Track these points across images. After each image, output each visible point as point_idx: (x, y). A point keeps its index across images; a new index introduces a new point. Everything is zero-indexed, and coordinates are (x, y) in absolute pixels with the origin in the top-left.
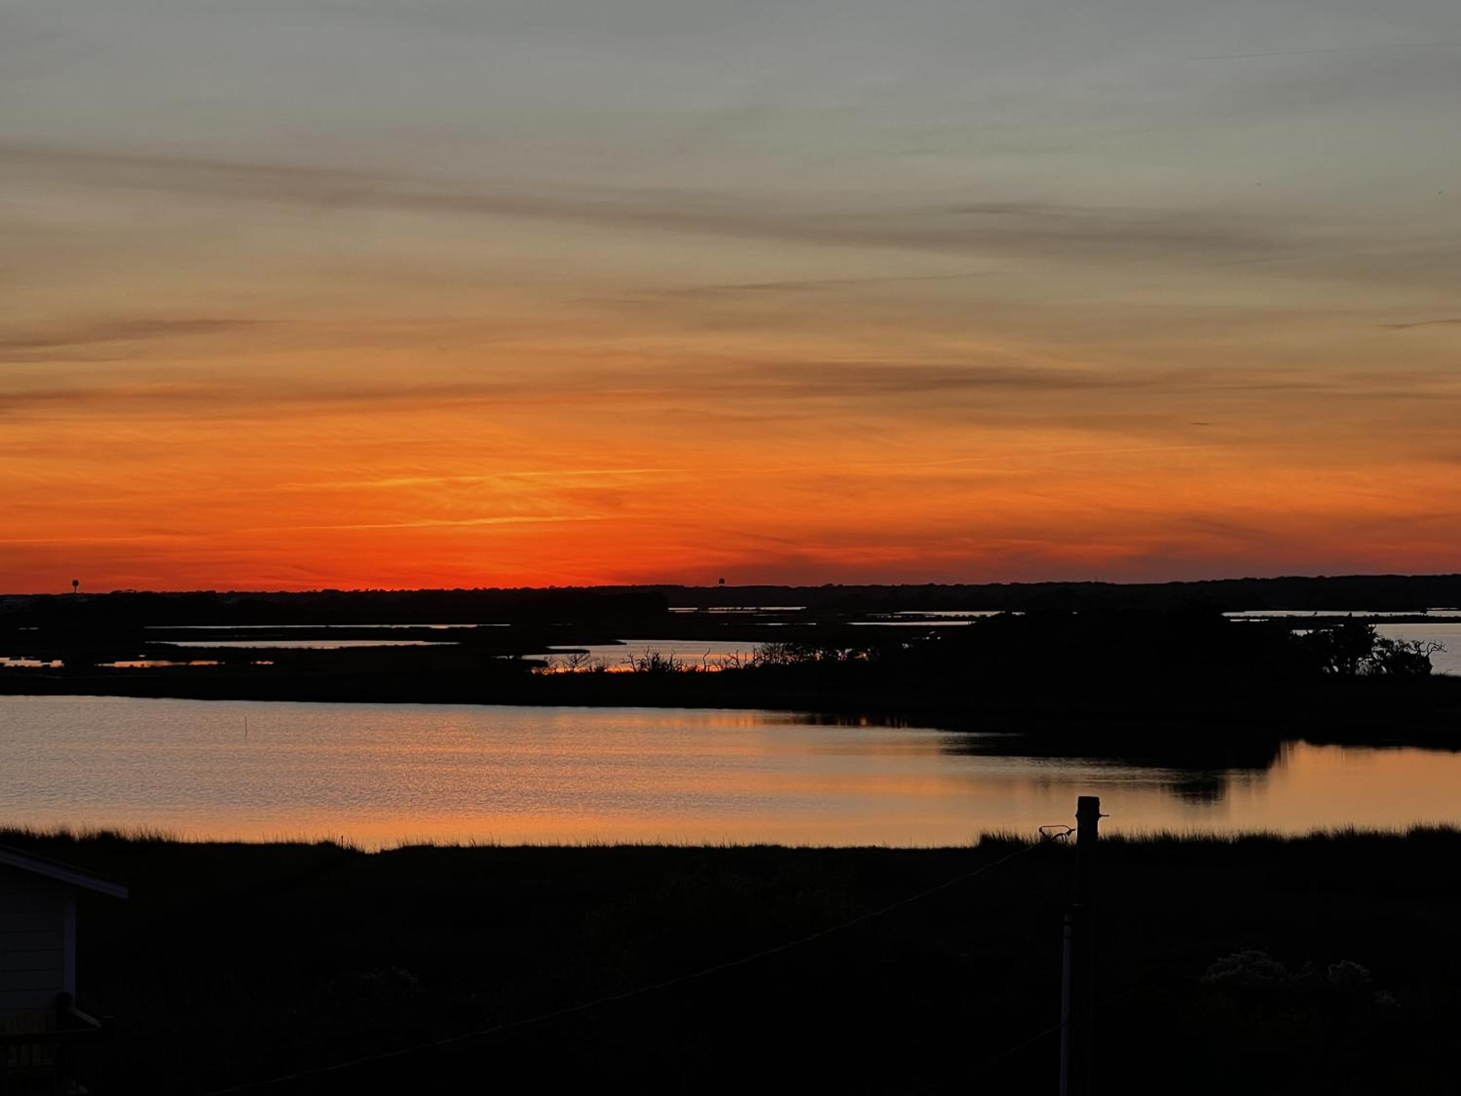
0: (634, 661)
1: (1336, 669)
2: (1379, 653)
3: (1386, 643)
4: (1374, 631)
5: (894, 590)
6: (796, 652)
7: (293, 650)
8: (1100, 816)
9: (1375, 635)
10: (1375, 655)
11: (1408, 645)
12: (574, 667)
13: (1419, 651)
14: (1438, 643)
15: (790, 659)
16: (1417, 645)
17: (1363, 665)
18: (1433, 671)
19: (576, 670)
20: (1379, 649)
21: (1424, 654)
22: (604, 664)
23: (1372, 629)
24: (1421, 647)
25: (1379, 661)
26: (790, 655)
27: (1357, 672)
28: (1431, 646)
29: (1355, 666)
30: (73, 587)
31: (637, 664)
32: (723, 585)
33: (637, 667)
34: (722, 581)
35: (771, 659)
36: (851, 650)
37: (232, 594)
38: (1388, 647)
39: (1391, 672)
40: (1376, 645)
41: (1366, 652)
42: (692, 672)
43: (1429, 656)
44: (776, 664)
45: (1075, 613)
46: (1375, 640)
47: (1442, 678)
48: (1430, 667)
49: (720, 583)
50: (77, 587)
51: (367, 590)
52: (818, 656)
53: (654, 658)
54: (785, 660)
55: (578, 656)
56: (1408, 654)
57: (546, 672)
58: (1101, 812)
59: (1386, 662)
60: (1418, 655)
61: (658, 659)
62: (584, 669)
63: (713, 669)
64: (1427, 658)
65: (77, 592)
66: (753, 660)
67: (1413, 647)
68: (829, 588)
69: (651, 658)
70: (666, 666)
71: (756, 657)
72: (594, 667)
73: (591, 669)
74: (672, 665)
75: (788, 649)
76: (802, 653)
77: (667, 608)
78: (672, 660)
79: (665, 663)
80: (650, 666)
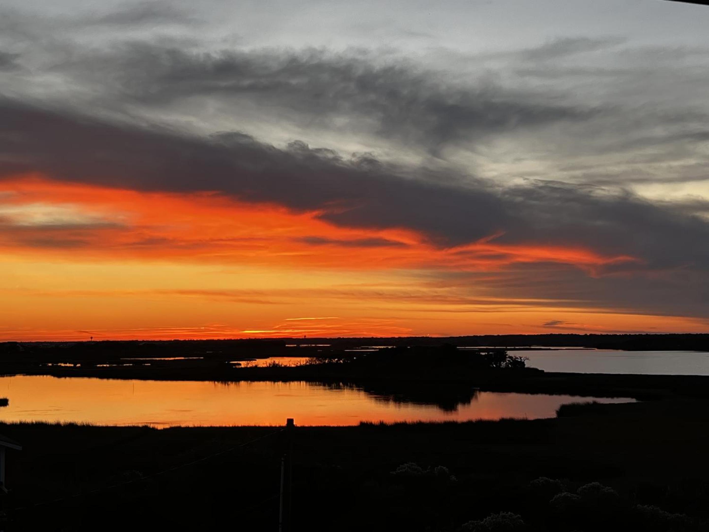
1: (494, 366)
2: (509, 361)
3: (510, 357)
4: (507, 353)
6: (320, 360)
9: (507, 355)
10: (507, 361)
11: (517, 358)
12: (247, 365)
13: (521, 360)
14: (527, 357)
15: (317, 362)
16: (521, 358)
17: (503, 364)
18: (526, 366)
19: (248, 366)
20: (508, 359)
21: (523, 361)
23: (506, 352)
24: (522, 359)
25: (508, 363)
26: (318, 361)
27: (501, 367)
28: (525, 358)
29: (500, 365)
33: (268, 365)
34: (305, 336)
35: (312, 362)
37: (143, 341)
38: (511, 358)
39: (512, 366)
40: (507, 358)
41: (504, 360)
42: (285, 367)
43: (525, 362)
44: (313, 364)
45: (409, 347)
46: (507, 356)
47: (528, 369)
48: (525, 365)
52: (327, 361)
53: (274, 362)
54: (316, 363)
56: (518, 361)
57: (240, 367)
59: (511, 363)
60: (521, 361)
61: (275, 363)
62: (251, 366)
63: (293, 366)
64: (524, 362)
67: (519, 358)
68: (339, 339)
69: (273, 362)
70: (277, 365)
71: (307, 362)
72: (254, 365)
73: (253, 366)
74: (279, 365)
75: (316, 359)
76: (322, 360)
77: (285, 346)
78: (279, 363)
79: (277, 364)
80: (272, 365)
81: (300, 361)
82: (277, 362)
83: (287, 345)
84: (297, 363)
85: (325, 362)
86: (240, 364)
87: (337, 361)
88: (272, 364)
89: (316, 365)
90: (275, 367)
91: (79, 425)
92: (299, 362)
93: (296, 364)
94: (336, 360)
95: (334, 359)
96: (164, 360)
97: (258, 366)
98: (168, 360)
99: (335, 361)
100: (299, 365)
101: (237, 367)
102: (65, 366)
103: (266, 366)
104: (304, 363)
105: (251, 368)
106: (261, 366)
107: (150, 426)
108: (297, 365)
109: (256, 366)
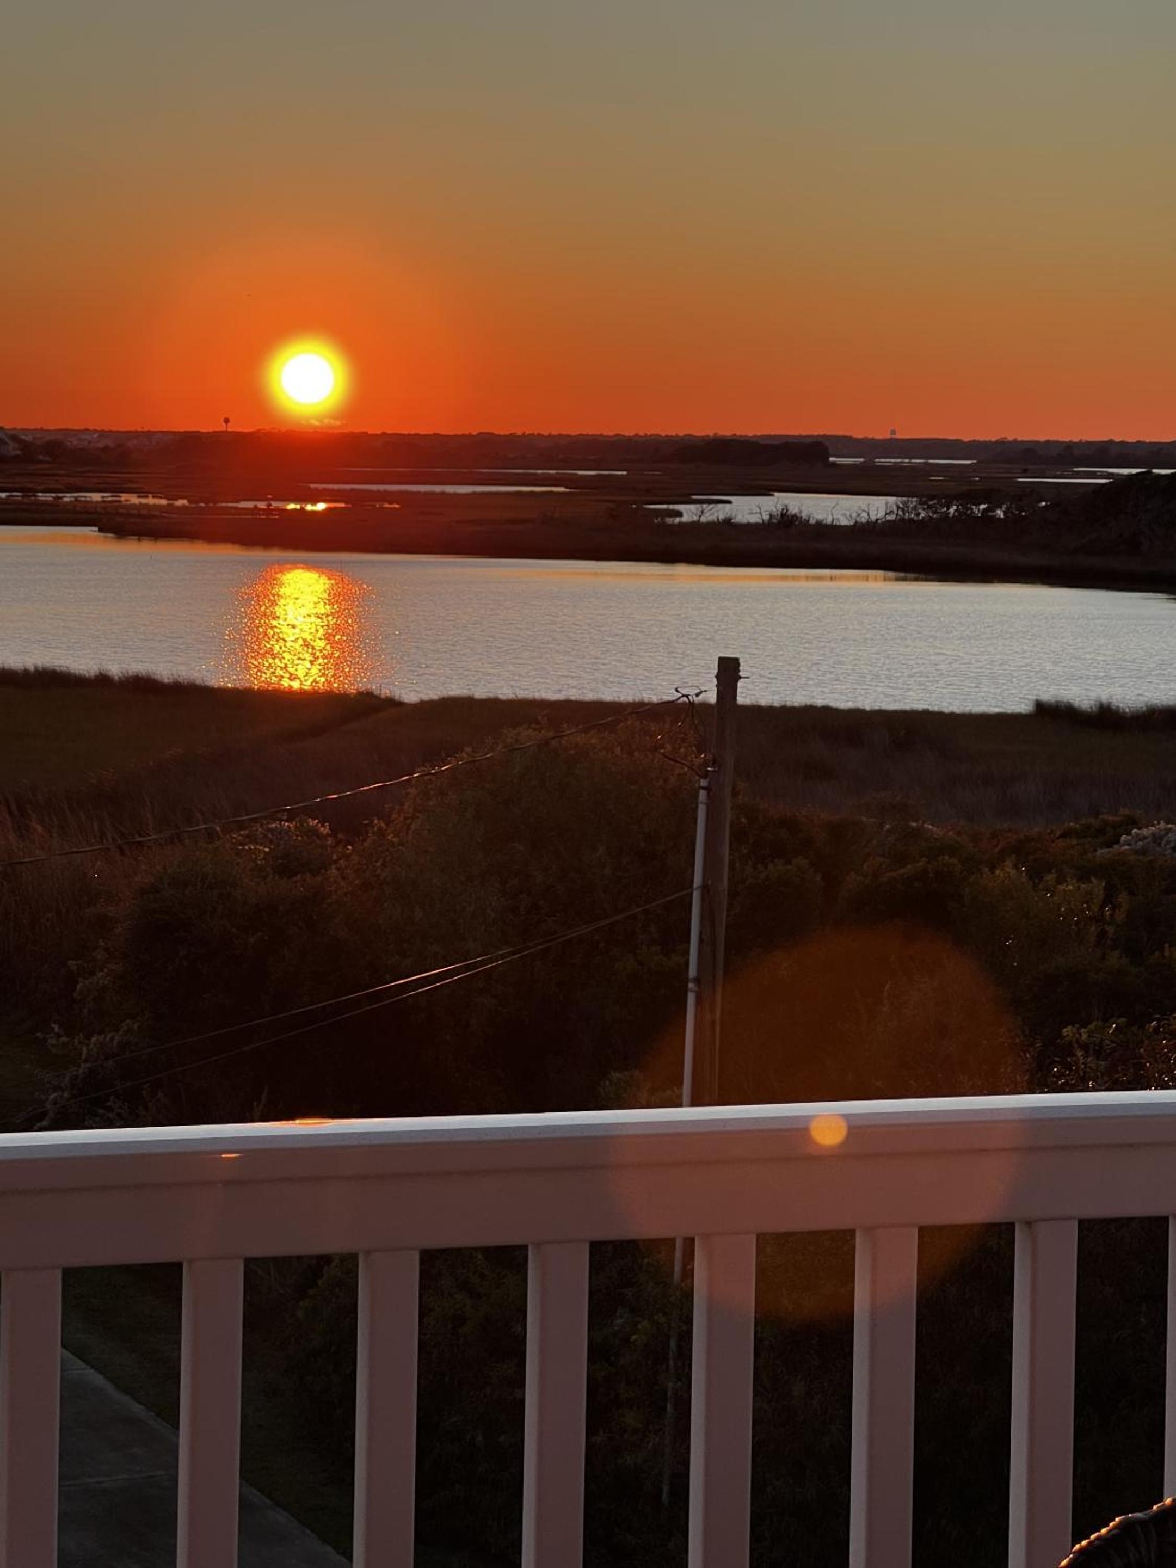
0: (762, 512)
5: (1069, 447)
6: (930, 507)
7: (426, 494)
8: (740, 677)
12: (700, 517)
15: (922, 514)
19: (703, 519)
22: (731, 515)
26: (924, 509)
30: (224, 424)
31: (766, 515)
32: (894, 436)
34: (893, 432)
35: (904, 514)
36: (986, 505)
44: (909, 518)
49: (891, 434)
50: (229, 424)
51: (524, 433)
52: (952, 511)
53: (783, 509)
54: (917, 515)
55: (705, 506)
57: (677, 520)
58: (741, 674)
61: (787, 510)
65: (229, 430)
66: (884, 513)
68: (1001, 443)
69: (780, 509)
70: (795, 518)
71: (888, 511)
72: (722, 517)
73: (718, 519)
74: (801, 518)
75: (921, 503)
76: (938, 506)
77: (828, 458)
78: (801, 512)
79: (795, 516)
80: (779, 517)
81: (866, 509)
82: (793, 510)
83: (831, 459)
84: (859, 515)
85: (947, 514)
86: (679, 514)
87: (985, 510)
88: (779, 513)
89: (918, 521)
90: (786, 521)
91: (166, 681)
92: (865, 511)
93: (854, 515)
94: (982, 507)
95: (978, 504)
96: (443, 493)
97: (733, 521)
98: (456, 495)
99: (979, 510)
100: (864, 521)
101: (669, 520)
102: (141, 504)
103: (760, 521)
104: (881, 514)
105: (711, 525)
106: (744, 521)
107: (380, 694)
108: (858, 519)
109: (728, 522)
